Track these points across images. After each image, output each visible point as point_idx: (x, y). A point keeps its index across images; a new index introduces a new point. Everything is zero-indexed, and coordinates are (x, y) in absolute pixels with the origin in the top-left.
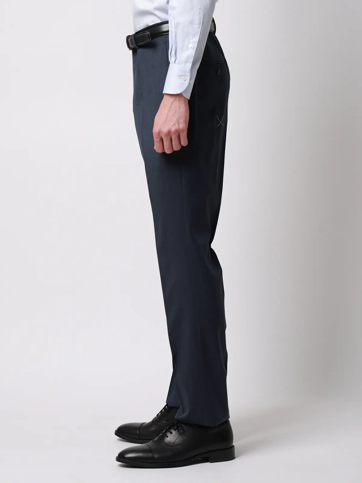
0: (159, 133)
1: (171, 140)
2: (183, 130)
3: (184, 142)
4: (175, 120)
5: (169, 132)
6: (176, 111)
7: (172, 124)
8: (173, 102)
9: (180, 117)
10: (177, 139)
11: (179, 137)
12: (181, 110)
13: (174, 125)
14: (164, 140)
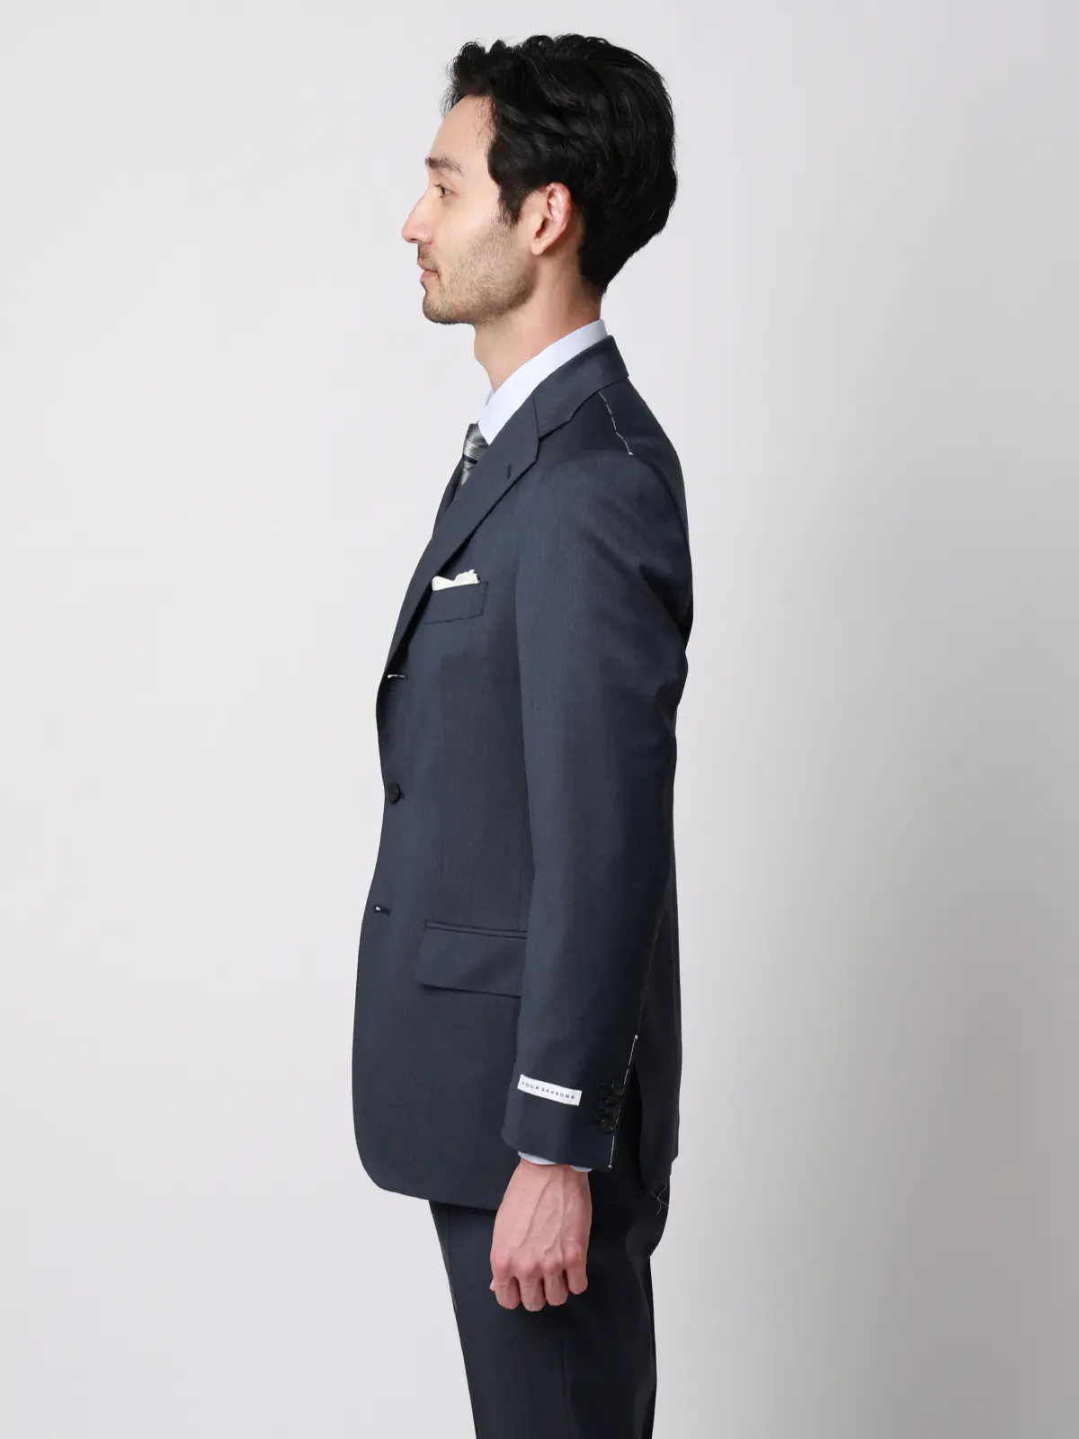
0: (509, 1268)
1: (542, 1283)
2: (575, 1263)
3: (578, 1284)
4: (554, 1236)
5: (538, 1268)
6: (555, 1213)
7: (546, 1247)
8: (548, 1185)
9: (568, 1228)
10: (557, 1282)
11: (565, 1275)
12: (570, 1207)
13: (549, 1251)
14: (523, 1284)
